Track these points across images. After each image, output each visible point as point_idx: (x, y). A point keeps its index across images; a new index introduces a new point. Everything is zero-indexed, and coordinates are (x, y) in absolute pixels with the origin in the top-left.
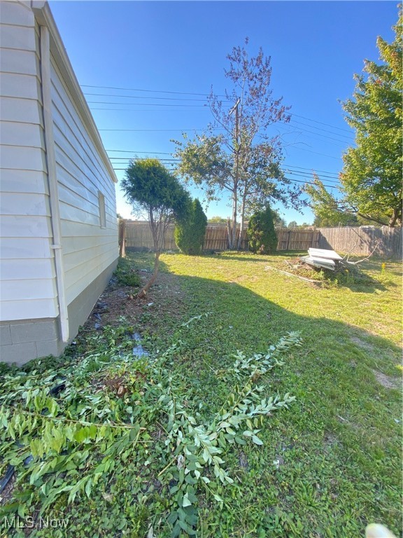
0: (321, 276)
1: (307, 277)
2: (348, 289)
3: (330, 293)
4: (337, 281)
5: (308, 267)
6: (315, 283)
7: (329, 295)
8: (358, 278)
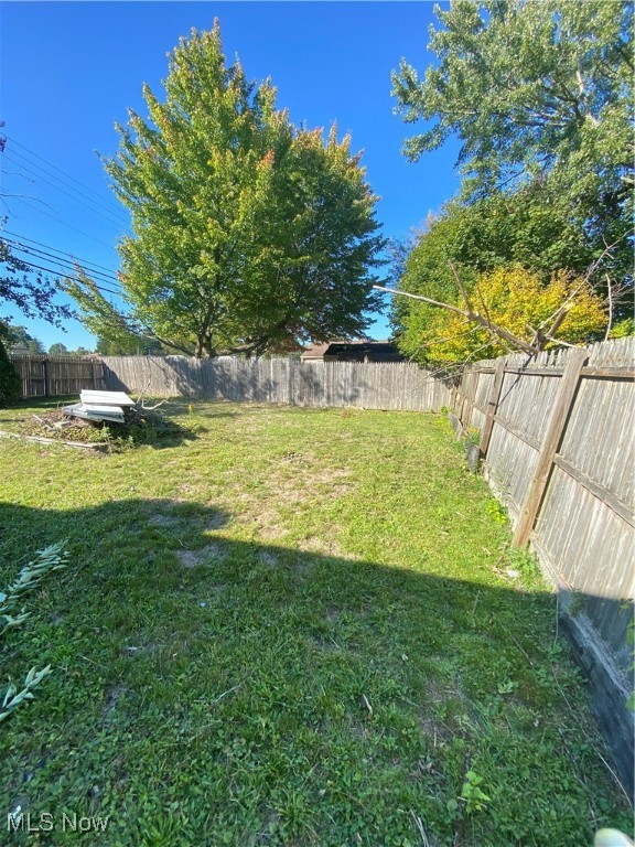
0: (105, 435)
1: (82, 440)
2: (150, 447)
3: (121, 459)
4: (131, 438)
5: (82, 423)
6: (97, 448)
7: (120, 463)
8: (162, 429)
